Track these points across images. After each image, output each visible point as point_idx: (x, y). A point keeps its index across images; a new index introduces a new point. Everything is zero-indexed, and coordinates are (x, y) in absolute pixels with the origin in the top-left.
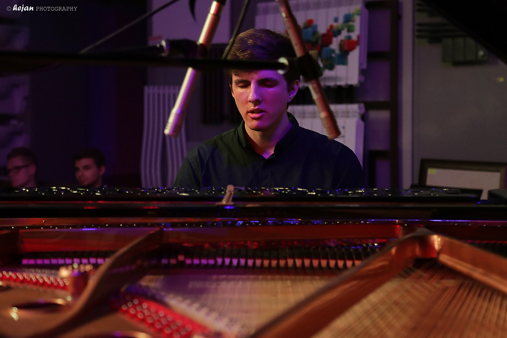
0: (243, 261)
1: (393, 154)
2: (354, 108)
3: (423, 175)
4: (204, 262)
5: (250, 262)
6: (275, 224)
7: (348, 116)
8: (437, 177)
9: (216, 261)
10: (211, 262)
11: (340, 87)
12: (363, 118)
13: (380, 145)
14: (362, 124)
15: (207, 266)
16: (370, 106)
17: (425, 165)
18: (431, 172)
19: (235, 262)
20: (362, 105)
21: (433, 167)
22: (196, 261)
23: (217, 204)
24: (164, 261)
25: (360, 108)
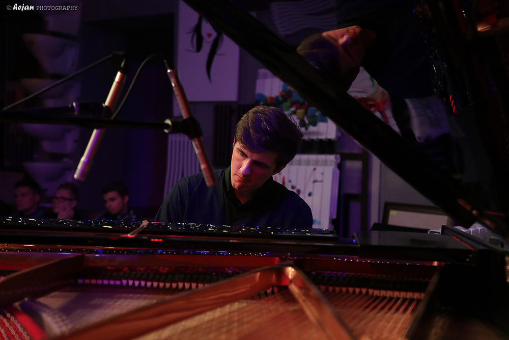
0: (143, 283)
1: (364, 197)
2: (332, 158)
3: (386, 216)
4: (112, 282)
5: (149, 284)
6: (189, 253)
7: (326, 165)
8: (396, 218)
9: (122, 283)
10: (118, 283)
11: (321, 140)
12: (340, 166)
13: (354, 189)
14: (338, 171)
15: (115, 286)
16: (344, 157)
17: (388, 207)
18: (393, 213)
19: (137, 283)
20: (338, 156)
21: (395, 209)
22: (106, 282)
23: (125, 236)
24: (80, 281)
25: (336, 158)
